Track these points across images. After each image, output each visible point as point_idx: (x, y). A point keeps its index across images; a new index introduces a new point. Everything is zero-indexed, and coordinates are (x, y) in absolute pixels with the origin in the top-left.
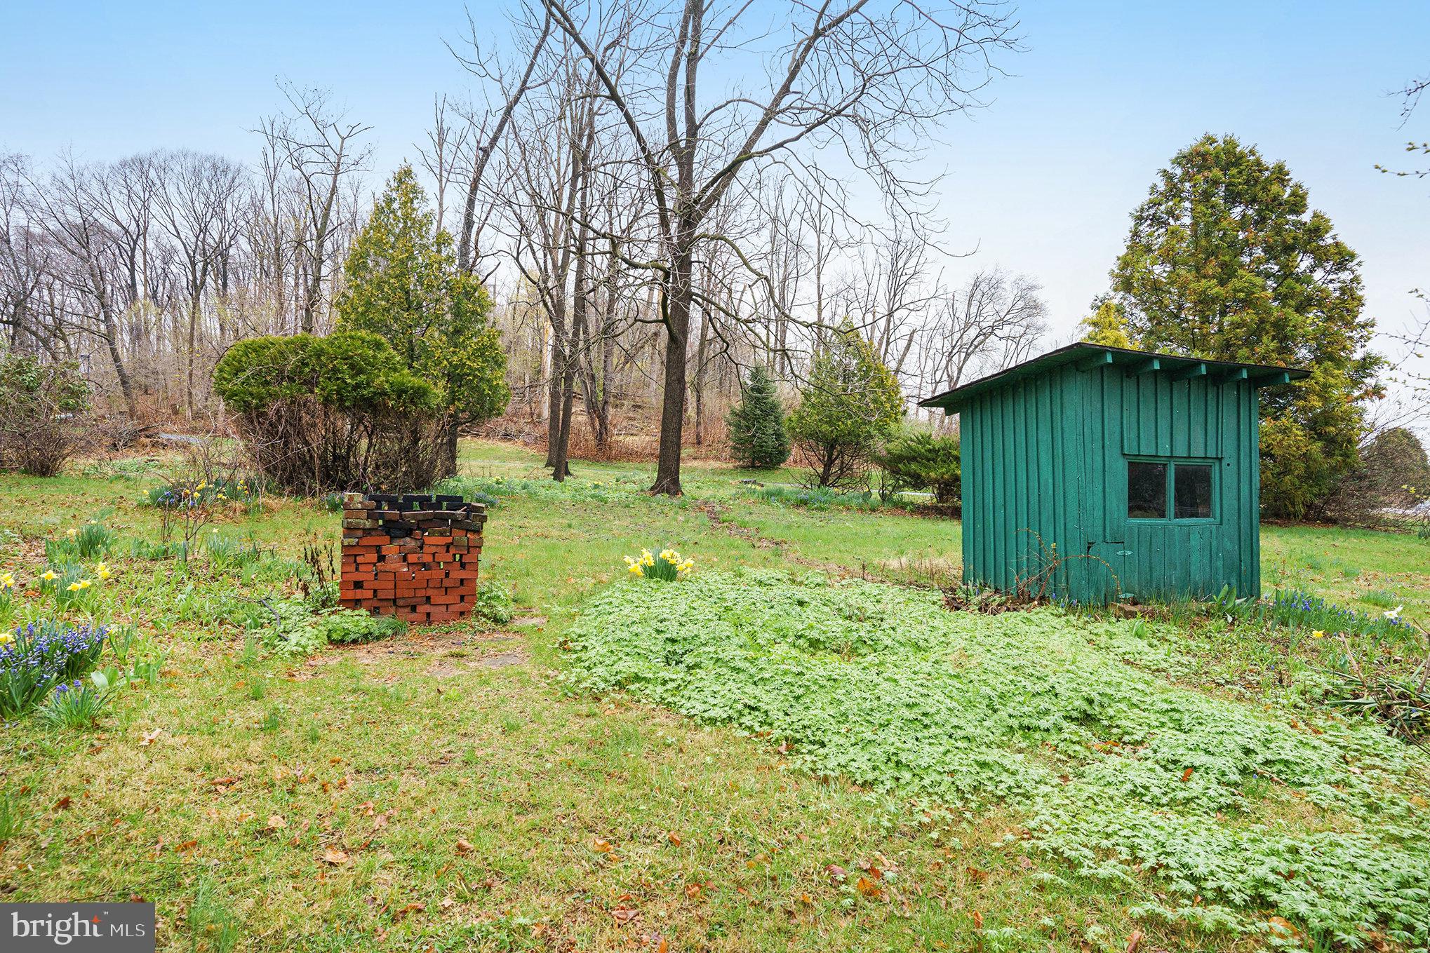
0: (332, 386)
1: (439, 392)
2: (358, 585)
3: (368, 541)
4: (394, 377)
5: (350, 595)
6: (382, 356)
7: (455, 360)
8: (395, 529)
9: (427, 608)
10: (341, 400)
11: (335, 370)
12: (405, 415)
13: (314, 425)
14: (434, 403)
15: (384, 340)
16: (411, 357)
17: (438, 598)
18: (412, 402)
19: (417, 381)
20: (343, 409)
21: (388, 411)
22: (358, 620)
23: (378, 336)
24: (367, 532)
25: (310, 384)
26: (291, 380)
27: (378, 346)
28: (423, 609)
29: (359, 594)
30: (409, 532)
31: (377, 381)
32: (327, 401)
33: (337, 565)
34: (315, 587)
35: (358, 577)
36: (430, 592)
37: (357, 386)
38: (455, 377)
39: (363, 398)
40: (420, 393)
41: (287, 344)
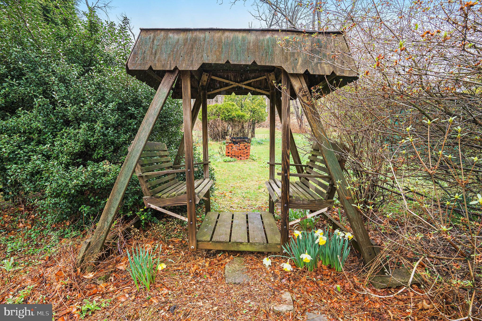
0: (223, 116)
1: (248, 116)
2: (229, 153)
3: (230, 145)
4: (237, 113)
5: (228, 154)
6: (234, 108)
7: (252, 107)
8: (235, 143)
9: (241, 157)
10: (225, 119)
11: (223, 112)
12: (240, 122)
13: (219, 125)
14: (246, 118)
15: (234, 104)
16: (242, 107)
17: (242, 155)
18: (241, 118)
19: (242, 113)
20: (226, 121)
21: (236, 121)
22: (229, 158)
23: (233, 103)
24: (230, 143)
25: (218, 116)
26: (214, 115)
27: (233, 105)
28: (240, 157)
29: (229, 154)
30: (237, 143)
31: (233, 114)
32: (222, 119)
33: (225, 150)
34: (221, 153)
35: (228, 151)
36: (241, 154)
37: (229, 115)
38: (253, 111)
39: (230, 118)
40: (243, 116)
41: (213, 106)
